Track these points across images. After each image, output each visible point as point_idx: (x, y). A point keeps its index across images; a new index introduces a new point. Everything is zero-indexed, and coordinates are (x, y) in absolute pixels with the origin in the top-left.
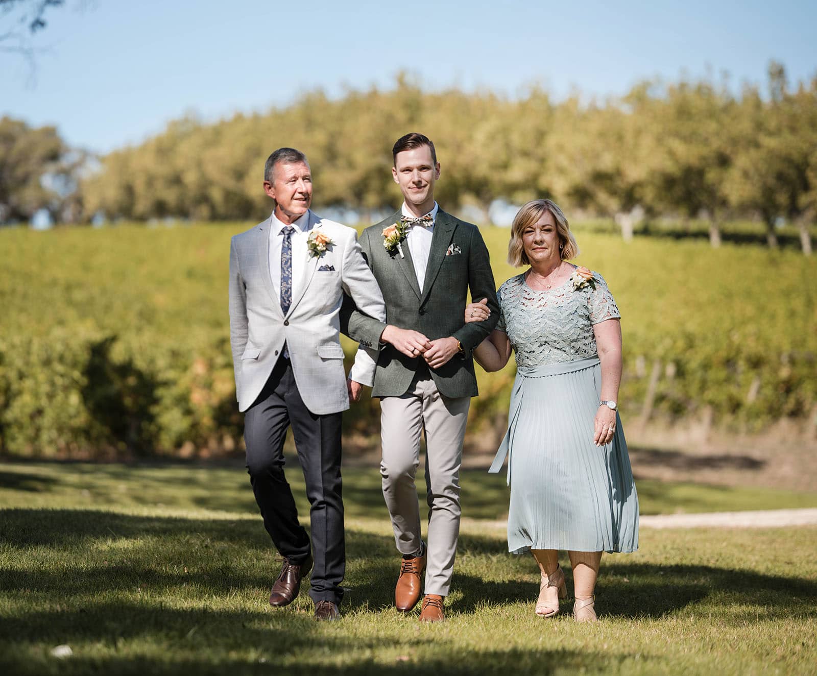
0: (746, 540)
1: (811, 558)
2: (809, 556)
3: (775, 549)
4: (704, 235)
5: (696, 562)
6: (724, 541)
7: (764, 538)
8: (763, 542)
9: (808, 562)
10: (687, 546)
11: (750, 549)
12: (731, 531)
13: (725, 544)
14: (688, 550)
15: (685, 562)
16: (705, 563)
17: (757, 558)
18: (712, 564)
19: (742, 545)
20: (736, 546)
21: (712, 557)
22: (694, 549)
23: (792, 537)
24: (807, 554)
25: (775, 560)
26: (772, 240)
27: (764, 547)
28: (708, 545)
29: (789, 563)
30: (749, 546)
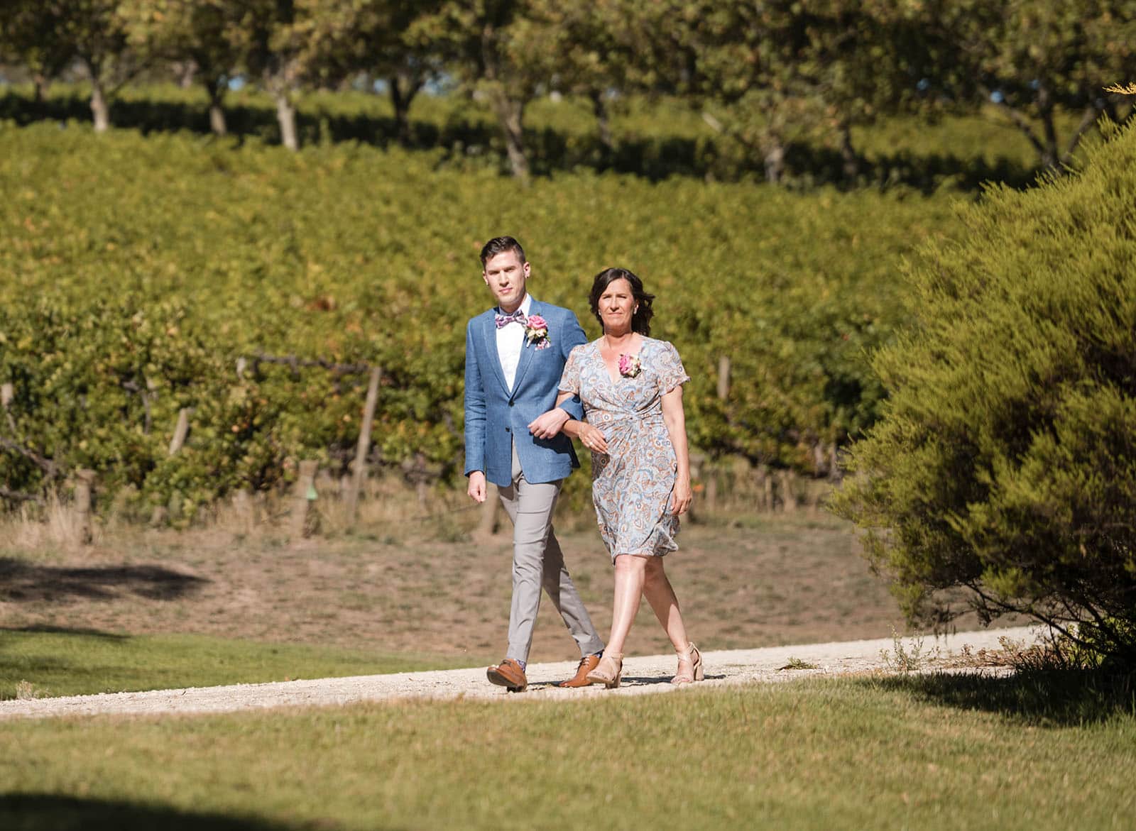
0: (156, 742)
1: (288, 775)
2: (284, 771)
3: (214, 759)
4: (82, 111)
5: (49, 787)
6: (109, 744)
7: (192, 737)
8: (191, 745)
9: (281, 784)
10: (33, 755)
11: (161, 760)
12: (123, 724)
13: (109, 751)
14: (33, 763)
15: (27, 788)
16: (67, 790)
17: (176, 777)
18: (83, 790)
19: (146, 752)
20: (133, 753)
21: (83, 778)
22: (46, 762)
23: (251, 733)
24: (280, 766)
25: (214, 780)
26: (218, 121)
27: (192, 754)
28: (75, 753)
29: (243, 786)
30: (161, 754)
